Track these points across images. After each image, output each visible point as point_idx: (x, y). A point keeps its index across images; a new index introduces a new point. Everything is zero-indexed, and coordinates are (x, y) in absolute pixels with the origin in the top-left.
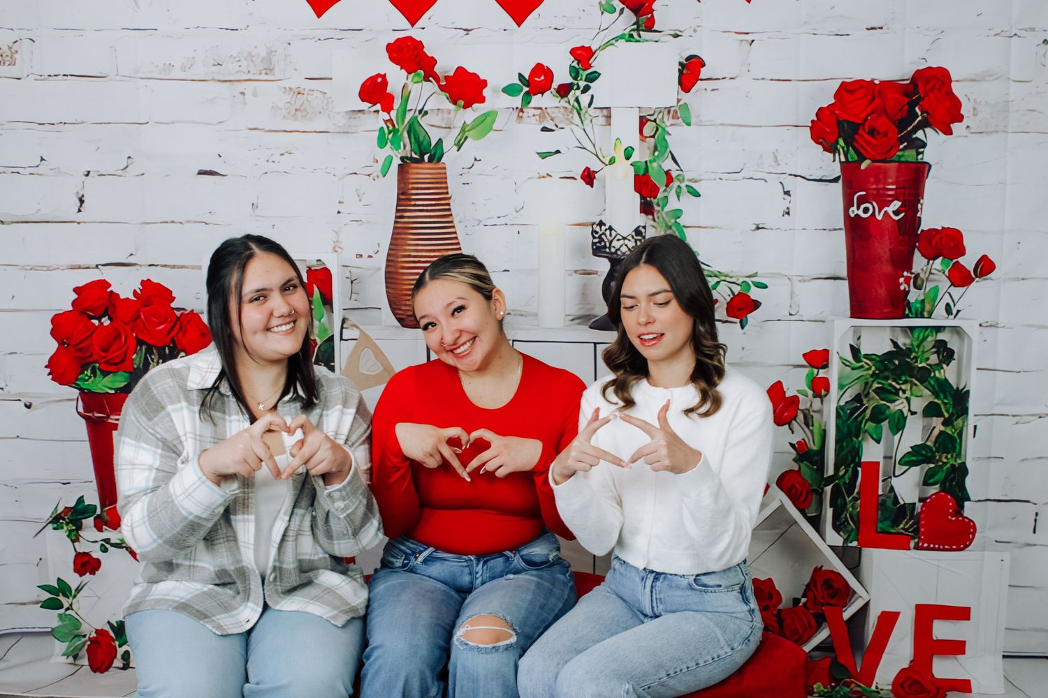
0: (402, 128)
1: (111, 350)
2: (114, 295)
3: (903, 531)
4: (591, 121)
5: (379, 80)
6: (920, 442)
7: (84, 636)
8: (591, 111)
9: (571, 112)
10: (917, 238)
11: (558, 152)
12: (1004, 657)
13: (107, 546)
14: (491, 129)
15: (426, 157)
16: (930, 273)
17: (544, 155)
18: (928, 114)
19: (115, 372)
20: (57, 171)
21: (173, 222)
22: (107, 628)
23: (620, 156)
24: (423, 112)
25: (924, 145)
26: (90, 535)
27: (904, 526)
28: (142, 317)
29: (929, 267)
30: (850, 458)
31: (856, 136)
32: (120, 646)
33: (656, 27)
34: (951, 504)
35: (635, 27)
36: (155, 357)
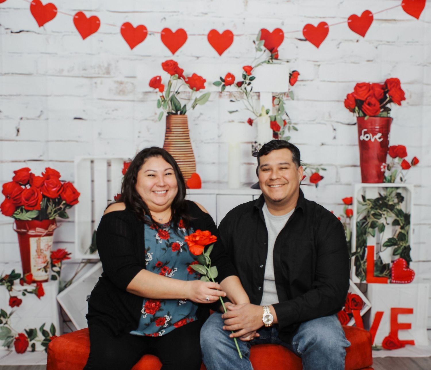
0: (167, 99)
1: (31, 200)
2: (32, 175)
3: (385, 276)
4: (251, 98)
5: (158, 78)
6: (391, 237)
7: (13, 337)
8: (251, 93)
9: (243, 93)
10: (388, 149)
11: (237, 111)
12: (428, 330)
13: (26, 293)
14: (207, 100)
15: (179, 112)
16: (394, 164)
17: (231, 112)
18: (392, 97)
19: (32, 210)
20: (7, 117)
21: (61, 141)
22: (24, 333)
23: (264, 113)
24: (178, 93)
25: (390, 110)
26: (18, 288)
27: (385, 273)
28: (45, 184)
29: (393, 161)
30: (362, 244)
31: (363, 106)
32: (31, 340)
33: (279, 58)
34: (404, 263)
35: (270, 58)
36: (51, 203)
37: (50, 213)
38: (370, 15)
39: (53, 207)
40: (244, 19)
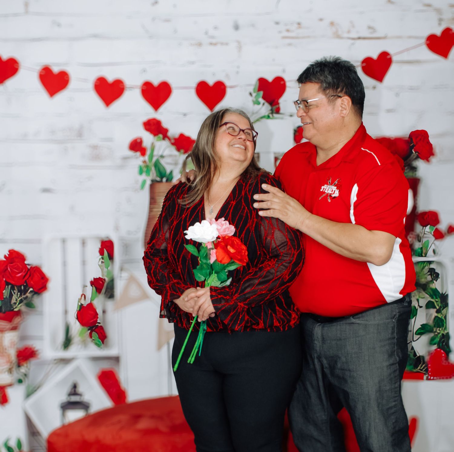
0: (151, 165)
3: (420, 371)
5: (139, 141)
6: (424, 322)
10: (417, 216)
15: (164, 180)
16: (424, 234)
18: (418, 153)
24: (162, 156)
25: (416, 169)
27: (420, 368)
28: (9, 269)
29: (424, 230)
33: (281, 111)
34: (443, 355)
35: (270, 112)
36: (16, 291)
37: (15, 303)
38: (388, 57)
39: (18, 296)
40: (238, 67)
